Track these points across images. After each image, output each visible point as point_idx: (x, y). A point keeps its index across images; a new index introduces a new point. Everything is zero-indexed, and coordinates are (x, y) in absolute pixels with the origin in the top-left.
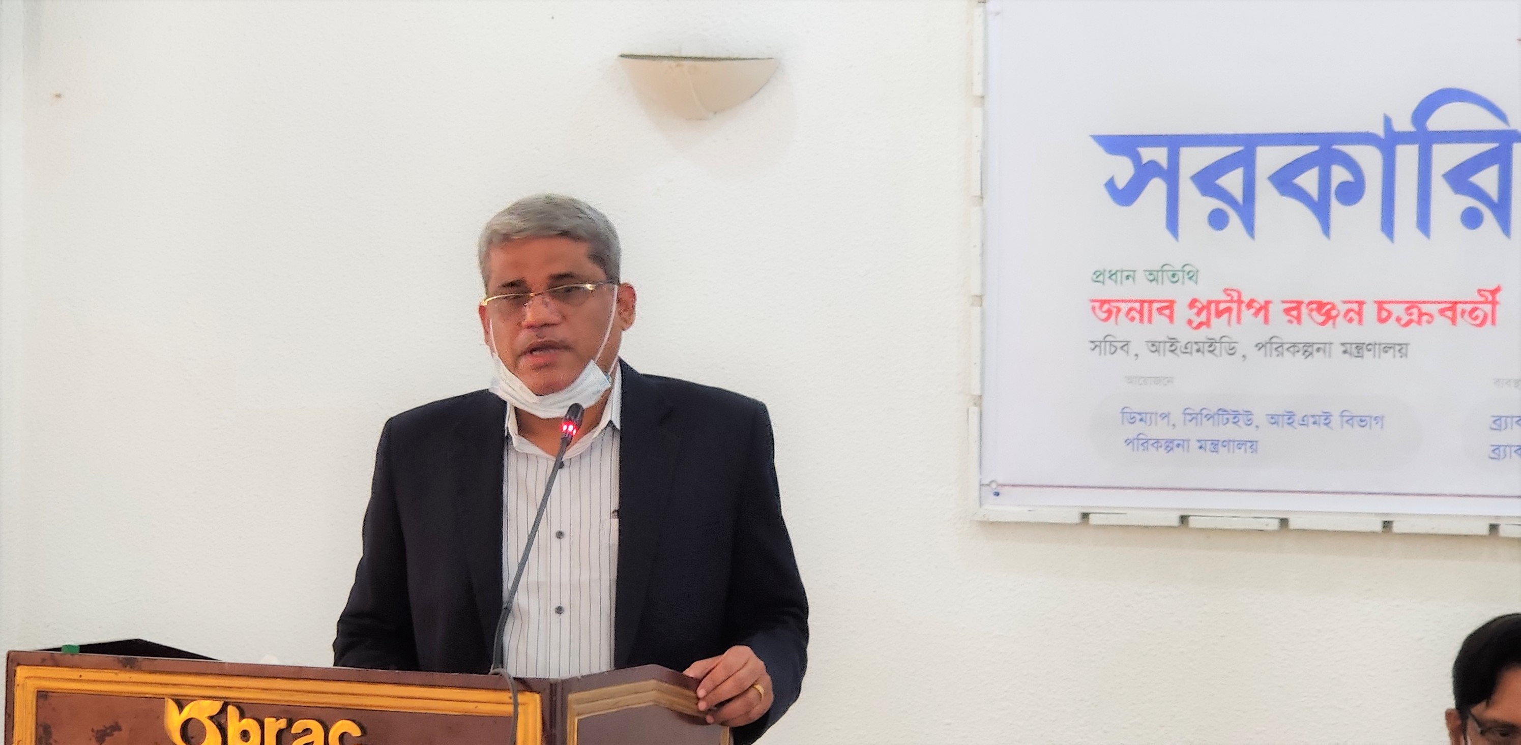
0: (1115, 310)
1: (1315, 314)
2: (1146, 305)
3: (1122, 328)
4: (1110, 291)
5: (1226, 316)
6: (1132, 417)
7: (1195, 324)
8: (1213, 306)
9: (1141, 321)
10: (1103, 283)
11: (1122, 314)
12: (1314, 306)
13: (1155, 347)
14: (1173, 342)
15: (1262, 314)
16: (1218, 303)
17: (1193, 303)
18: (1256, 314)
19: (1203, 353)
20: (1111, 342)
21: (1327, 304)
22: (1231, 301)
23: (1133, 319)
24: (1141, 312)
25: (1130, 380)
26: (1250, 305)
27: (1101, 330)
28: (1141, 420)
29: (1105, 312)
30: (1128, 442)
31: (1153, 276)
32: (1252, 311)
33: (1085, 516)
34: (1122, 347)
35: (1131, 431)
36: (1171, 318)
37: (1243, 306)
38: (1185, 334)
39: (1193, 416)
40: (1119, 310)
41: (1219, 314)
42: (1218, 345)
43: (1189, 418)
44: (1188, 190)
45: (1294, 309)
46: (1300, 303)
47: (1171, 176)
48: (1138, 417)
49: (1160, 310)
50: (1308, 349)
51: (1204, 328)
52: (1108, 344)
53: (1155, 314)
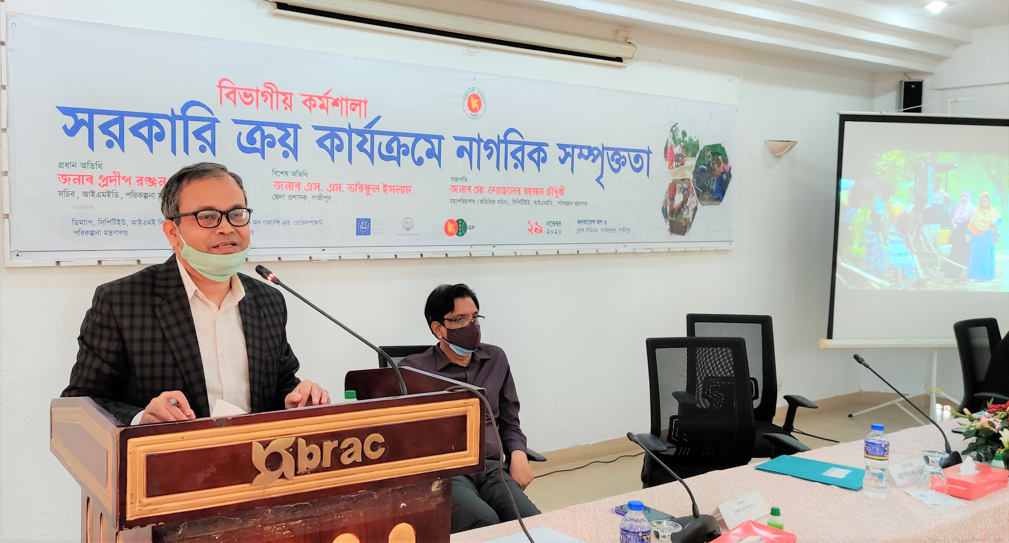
0: (68, 179)
1: (148, 182)
2: (81, 177)
3: (71, 186)
4: (66, 171)
5: (114, 182)
6: (76, 222)
7: (101, 185)
8: (109, 178)
9: (79, 183)
10: (63, 168)
11: (71, 180)
12: (148, 179)
13: (85, 194)
14: (93, 192)
15: (128, 182)
16: (110, 177)
17: (100, 177)
18: (126, 181)
19: (105, 197)
20: (67, 192)
21: (153, 178)
22: (116, 176)
23: (75, 183)
24: (79, 180)
25: (75, 207)
26: (123, 178)
27: (62, 187)
28: (80, 223)
29: (64, 180)
30: (75, 232)
31: (84, 166)
32: (125, 180)
33: (58, 262)
34: (71, 194)
35: (76, 228)
36: (92, 183)
37: (121, 179)
38: (98, 189)
39: (101, 221)
40: (70, 179)
41: (111, 181)
42: (111, 193)
43: (100, 222)
44: (97, 132)
45: (140, 180)
46: (142, 178)
47: (90, 125)
48: (79, 222)
49: (87, 179)
50: (146, 196)
51: (105, 186)
52: (66, 193)
53: (85, 181)
